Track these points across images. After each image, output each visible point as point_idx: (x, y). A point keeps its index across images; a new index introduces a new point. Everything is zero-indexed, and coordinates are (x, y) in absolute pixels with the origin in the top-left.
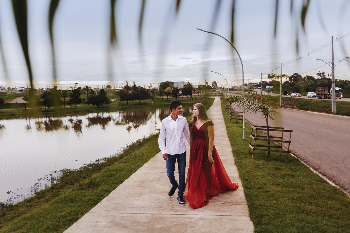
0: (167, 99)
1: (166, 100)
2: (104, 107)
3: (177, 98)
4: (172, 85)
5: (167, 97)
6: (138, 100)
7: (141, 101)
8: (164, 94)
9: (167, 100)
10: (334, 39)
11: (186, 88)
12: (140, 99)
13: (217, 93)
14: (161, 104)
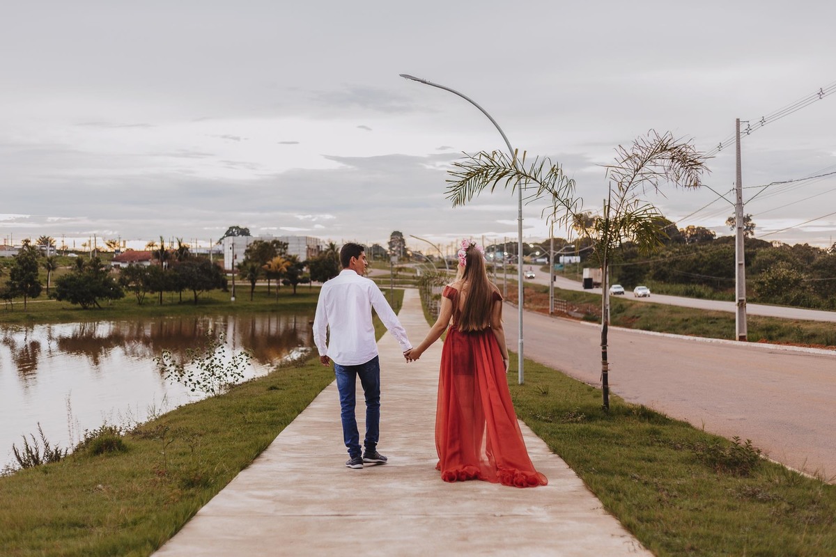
0: (267, 290)
1: (264, 292)
2: (100, 308)
3: (295, 287)
4: (283, 251)
5: (269, 282)
6: (192, 292)
7: (197, 292)
8: (262, 275)
9: (269, 293)
10: (743, 127)
11: (322, 259)
12: (194, 288)
13: (411, 275)
14: (253, 303)
